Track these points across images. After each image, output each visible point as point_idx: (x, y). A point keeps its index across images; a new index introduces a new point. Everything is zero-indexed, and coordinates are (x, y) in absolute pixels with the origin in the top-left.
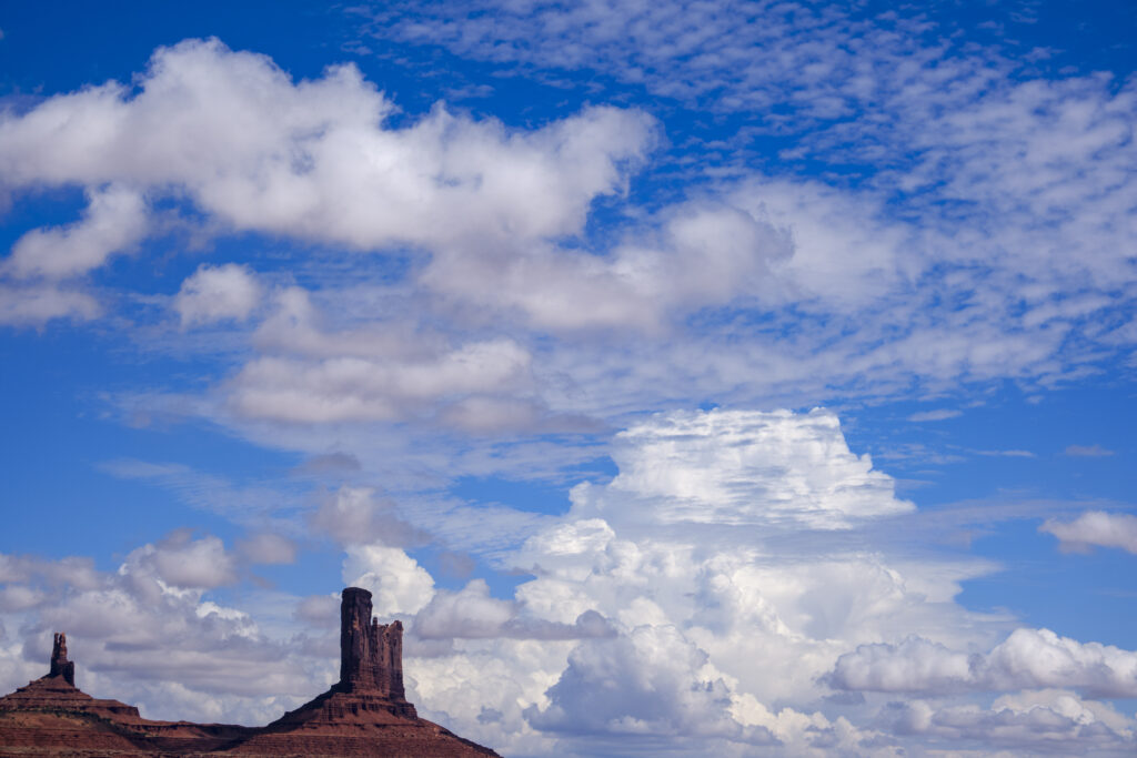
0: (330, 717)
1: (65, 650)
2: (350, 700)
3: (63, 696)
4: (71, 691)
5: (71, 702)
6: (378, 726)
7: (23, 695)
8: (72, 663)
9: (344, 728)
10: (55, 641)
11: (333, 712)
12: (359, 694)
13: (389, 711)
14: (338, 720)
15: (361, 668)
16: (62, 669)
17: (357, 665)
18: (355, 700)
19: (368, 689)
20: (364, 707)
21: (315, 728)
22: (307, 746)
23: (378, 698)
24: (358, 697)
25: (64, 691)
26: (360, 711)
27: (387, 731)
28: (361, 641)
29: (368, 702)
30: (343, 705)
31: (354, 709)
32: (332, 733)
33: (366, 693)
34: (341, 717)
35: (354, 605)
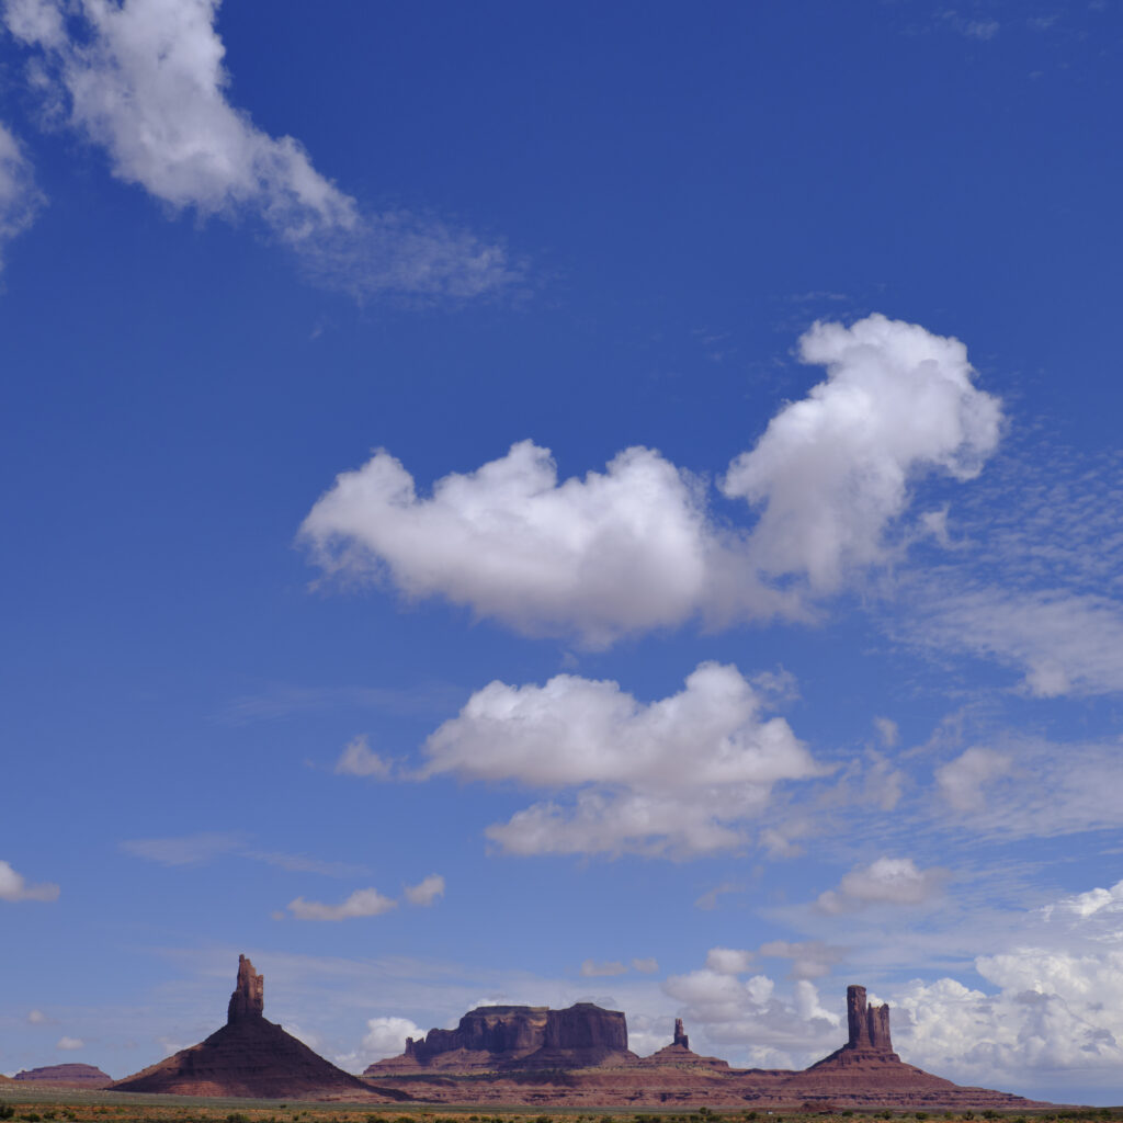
1: (682, 1029)
2: (855, 1054)
3: (681, 1055)
4: (687, 1052)
5: (686, 1059)
6: (873, 1068)
7: (658, 1056)
8: (687, 1037)
9: (852, 1070)
10: (676, 1023)
11: (844, 1061)
12: (860, 1049)
13: (880, 1059)
14: (847, 1066)
15: (861, 1035)
16: (681, 1039)
17: (859, 1033)
18: (859, 1054)
19: (866, 1046)
20: (864, 1058)
21: (834, 1071)
22: (829, 1082)
23: (872, 1051)
24: (860, 1051)
25: (683, 1053)
26: (861, 1060)
27: (879, 1071)
28: (862, 1018)
29: (866, 1054)
30: (850, 1056)
31: (857, 1059)
32: (844, 1074)
33: (865, 1048)
34: (850, 1064)
35: (854, 996)
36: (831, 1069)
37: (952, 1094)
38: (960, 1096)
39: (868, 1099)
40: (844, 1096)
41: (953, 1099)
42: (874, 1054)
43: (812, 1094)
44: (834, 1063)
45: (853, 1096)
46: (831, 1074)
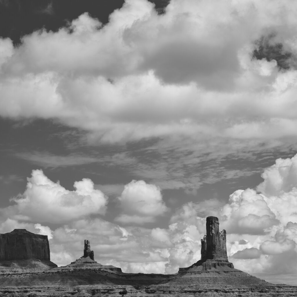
0: (206, 269)
1: (89, 246)
2: (213, 262)
3: (90, 264)
4: (93, 263)
5: (94, 267)
6: (225, 272)
7: (74, 265)
8: (93, 251)
9: (212, 273)
10: (85, 243)
11: (207, 267)
12: (216, 259)
13: (228, 266)
14: (209, 270)
15: (216, 249)
16: (88, 254)
17: (215, 248)
18: (215, 262)
19: (219, 258)
20: (218, 265)
21: (200, 274)
22: (199, 281)
23: (224, 261)
24: (216, 261)
25: (91, 263)
26: (217, 266)
27: (228, 274)
28: (216, 238)
29: (220, 263)
30: (210, 264)
31: (215, 266)
32: (207, 275)
33: (219, 259)
34: (210, 269)
35: (212, 224)
36: (199, 273)
37: (277, 289)
38: (282, 290)
39: (226, 292)
40: (210, 290)
41: (278, 292)
42: (224, 263)
43: (190, 289)
44: (200, 268)
45: (217, 291)
46: (198, 276)
